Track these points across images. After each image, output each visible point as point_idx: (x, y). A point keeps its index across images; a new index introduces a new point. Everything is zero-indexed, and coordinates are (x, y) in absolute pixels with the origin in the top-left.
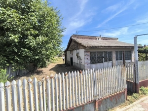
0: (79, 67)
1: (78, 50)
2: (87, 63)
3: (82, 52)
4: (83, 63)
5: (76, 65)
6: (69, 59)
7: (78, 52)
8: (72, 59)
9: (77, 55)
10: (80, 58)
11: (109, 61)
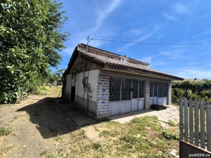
0: (86, 105)
1: (86, 73)
2: (102, 98)
3: (94, 76)
4: (94, 99)
5: (80, 101)
6: (69, 90)
7: (86, 75)
8: (73, 88)
9: (84, 82)
10: (89, 88)
11: (140, 97)
